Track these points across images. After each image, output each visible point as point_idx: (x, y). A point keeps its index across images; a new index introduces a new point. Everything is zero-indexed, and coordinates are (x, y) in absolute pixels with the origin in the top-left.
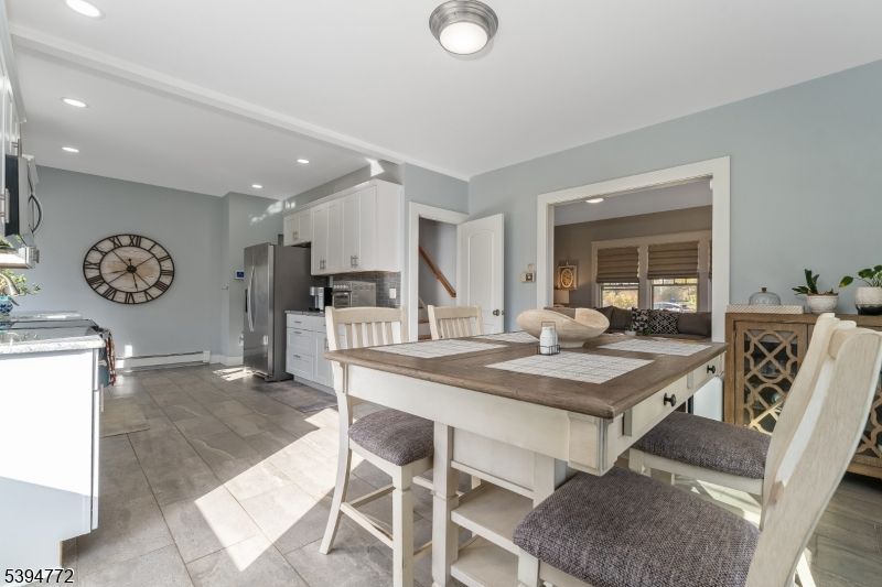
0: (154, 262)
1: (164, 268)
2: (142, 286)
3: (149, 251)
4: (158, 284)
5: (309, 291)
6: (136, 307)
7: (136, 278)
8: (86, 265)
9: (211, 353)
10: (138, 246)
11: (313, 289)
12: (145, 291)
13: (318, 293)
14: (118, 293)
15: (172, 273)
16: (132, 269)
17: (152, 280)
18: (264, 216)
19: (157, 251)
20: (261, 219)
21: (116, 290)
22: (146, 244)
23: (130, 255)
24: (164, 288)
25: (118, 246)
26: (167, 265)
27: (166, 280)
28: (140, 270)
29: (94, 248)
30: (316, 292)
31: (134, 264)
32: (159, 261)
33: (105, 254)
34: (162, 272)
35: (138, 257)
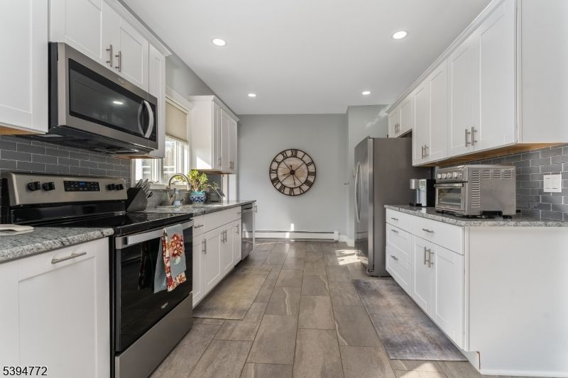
0: (304, 166)
1: (310, 171)
2: (298, 184)
3: (301, 159)
4: (307, 182)
5: (409, 184)
6: (295, 197)
7: (296, 178)
8: (271, 171)
9: (339, 234)
10: (295, 156)
11: (413, 181)
12: (300, 187)
13: (420, 186)
14: (286, 188)
15: (314, 174)
16: (292, 173)
17: (303, 179)
18: (376, 120)
19: (307, 159)
20: (374, 123)
21: (285, 187)
22: (300, 154)
23: (292, 163)
24: (310, 184)
25: (286, 158)
26: (312, 168)
27: (311, 179)
28: (297, 173)
29: (274, 160)
30: (417, 184)
31: (294, 169)
32: (307, 165)
33: (279, 163)
34: (309, 174)
35: (296, 164)
